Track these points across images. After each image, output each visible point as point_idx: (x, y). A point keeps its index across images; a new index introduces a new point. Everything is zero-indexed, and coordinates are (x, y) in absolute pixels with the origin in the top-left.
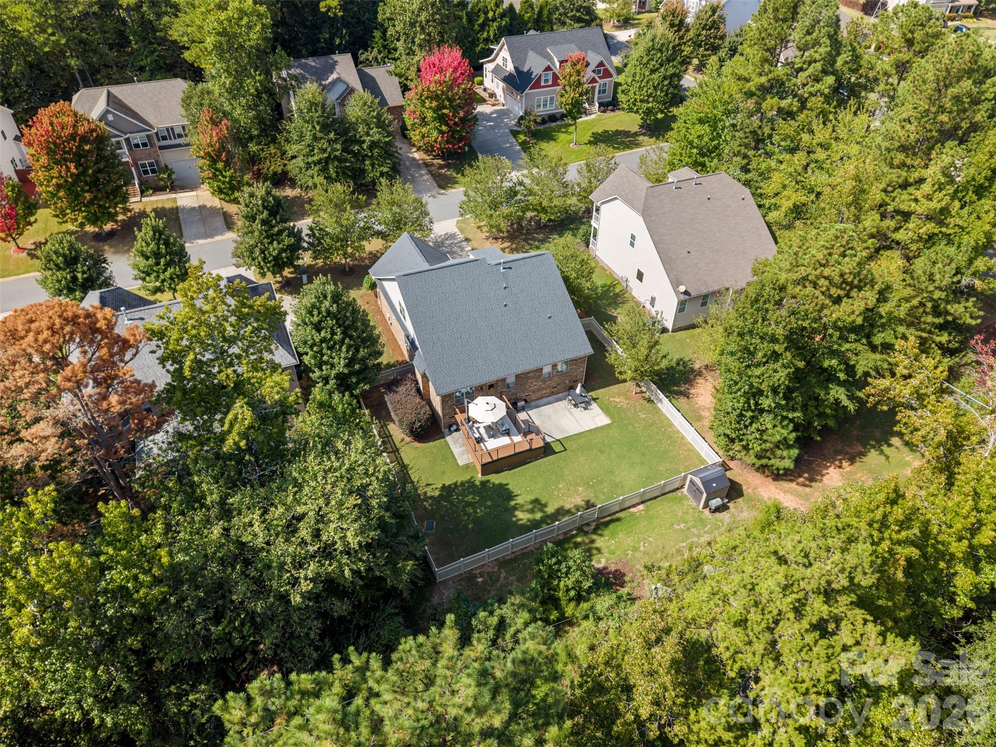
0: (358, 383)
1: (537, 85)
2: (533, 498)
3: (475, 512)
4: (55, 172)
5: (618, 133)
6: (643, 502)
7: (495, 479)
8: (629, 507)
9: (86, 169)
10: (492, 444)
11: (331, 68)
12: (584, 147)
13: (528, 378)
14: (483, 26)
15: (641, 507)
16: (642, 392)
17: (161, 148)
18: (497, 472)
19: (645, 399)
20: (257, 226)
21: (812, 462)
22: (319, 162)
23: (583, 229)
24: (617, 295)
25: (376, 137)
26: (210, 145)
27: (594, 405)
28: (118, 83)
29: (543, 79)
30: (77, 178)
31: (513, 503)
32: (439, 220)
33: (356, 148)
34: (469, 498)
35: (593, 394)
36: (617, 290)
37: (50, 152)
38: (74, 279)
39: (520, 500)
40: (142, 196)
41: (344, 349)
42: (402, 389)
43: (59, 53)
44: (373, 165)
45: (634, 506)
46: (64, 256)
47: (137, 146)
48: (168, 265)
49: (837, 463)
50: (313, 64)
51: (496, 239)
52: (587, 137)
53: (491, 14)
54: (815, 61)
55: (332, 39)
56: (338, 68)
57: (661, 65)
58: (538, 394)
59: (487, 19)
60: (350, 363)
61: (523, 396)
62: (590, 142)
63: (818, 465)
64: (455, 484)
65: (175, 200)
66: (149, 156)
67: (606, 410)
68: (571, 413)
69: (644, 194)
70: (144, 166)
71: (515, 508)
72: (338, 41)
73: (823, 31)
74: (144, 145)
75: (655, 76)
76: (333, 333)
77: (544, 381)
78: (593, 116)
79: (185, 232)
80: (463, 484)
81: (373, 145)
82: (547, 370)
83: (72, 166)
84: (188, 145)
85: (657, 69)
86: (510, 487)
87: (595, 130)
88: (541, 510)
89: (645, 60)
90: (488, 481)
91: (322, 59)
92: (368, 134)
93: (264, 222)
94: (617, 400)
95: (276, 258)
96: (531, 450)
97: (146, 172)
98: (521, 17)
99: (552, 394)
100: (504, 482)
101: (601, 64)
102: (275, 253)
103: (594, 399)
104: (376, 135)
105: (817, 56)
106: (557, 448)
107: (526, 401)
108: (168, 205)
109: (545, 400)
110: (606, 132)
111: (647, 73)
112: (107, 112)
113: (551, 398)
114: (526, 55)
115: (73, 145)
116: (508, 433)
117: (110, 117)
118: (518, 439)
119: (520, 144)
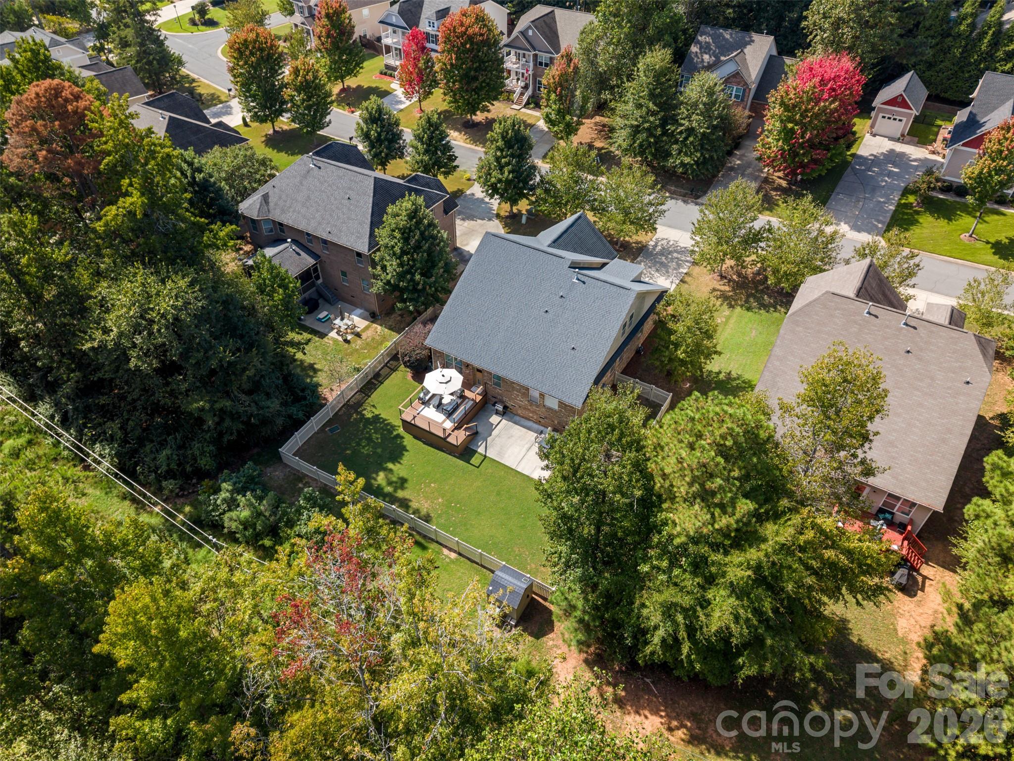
1: (976, 143)
2: (406, 476)
3: (364, 447)
6: (460, 554)
7: (409, 440)
8: (446, 547)
11: (742, 45)
12: (979, 245)
13: (513, 388)
15: (453, 555)
18: (416, 437)
21: (649, 691)
22: (632, 126)
25: (694, 124)
31: (390, 465)
33: (671, 127)
34: (376, 436)
39: (396, 468)
40: (525, 107)
45: (450, 550)
47: (541, 64)
49: (675, 723)
50: (728, 36)
51: (722, 277)
56: (748, 48)
58: (526, 415)
61: (509, 404)
63: (650, 701)
64: (384, 420)
70: (540, 83)
71: (385, 469)
77: (531, 403)
80: (387, 424)
81: (690, 131)
82: (534, 394)
86: (406, 454)
88: (396, 489)
90: (402, 438)
91: (742, 34)
96: (445, 440)
100: (408, 447)
106: (475, 460)
107: (505, 407)
108: (530, 121)
109: (530, 424)
112: (529, 27)
115: (459, 42)
116: (449, 415)
117: (530, 33)
118: (449, 425)
119: (899, 206)
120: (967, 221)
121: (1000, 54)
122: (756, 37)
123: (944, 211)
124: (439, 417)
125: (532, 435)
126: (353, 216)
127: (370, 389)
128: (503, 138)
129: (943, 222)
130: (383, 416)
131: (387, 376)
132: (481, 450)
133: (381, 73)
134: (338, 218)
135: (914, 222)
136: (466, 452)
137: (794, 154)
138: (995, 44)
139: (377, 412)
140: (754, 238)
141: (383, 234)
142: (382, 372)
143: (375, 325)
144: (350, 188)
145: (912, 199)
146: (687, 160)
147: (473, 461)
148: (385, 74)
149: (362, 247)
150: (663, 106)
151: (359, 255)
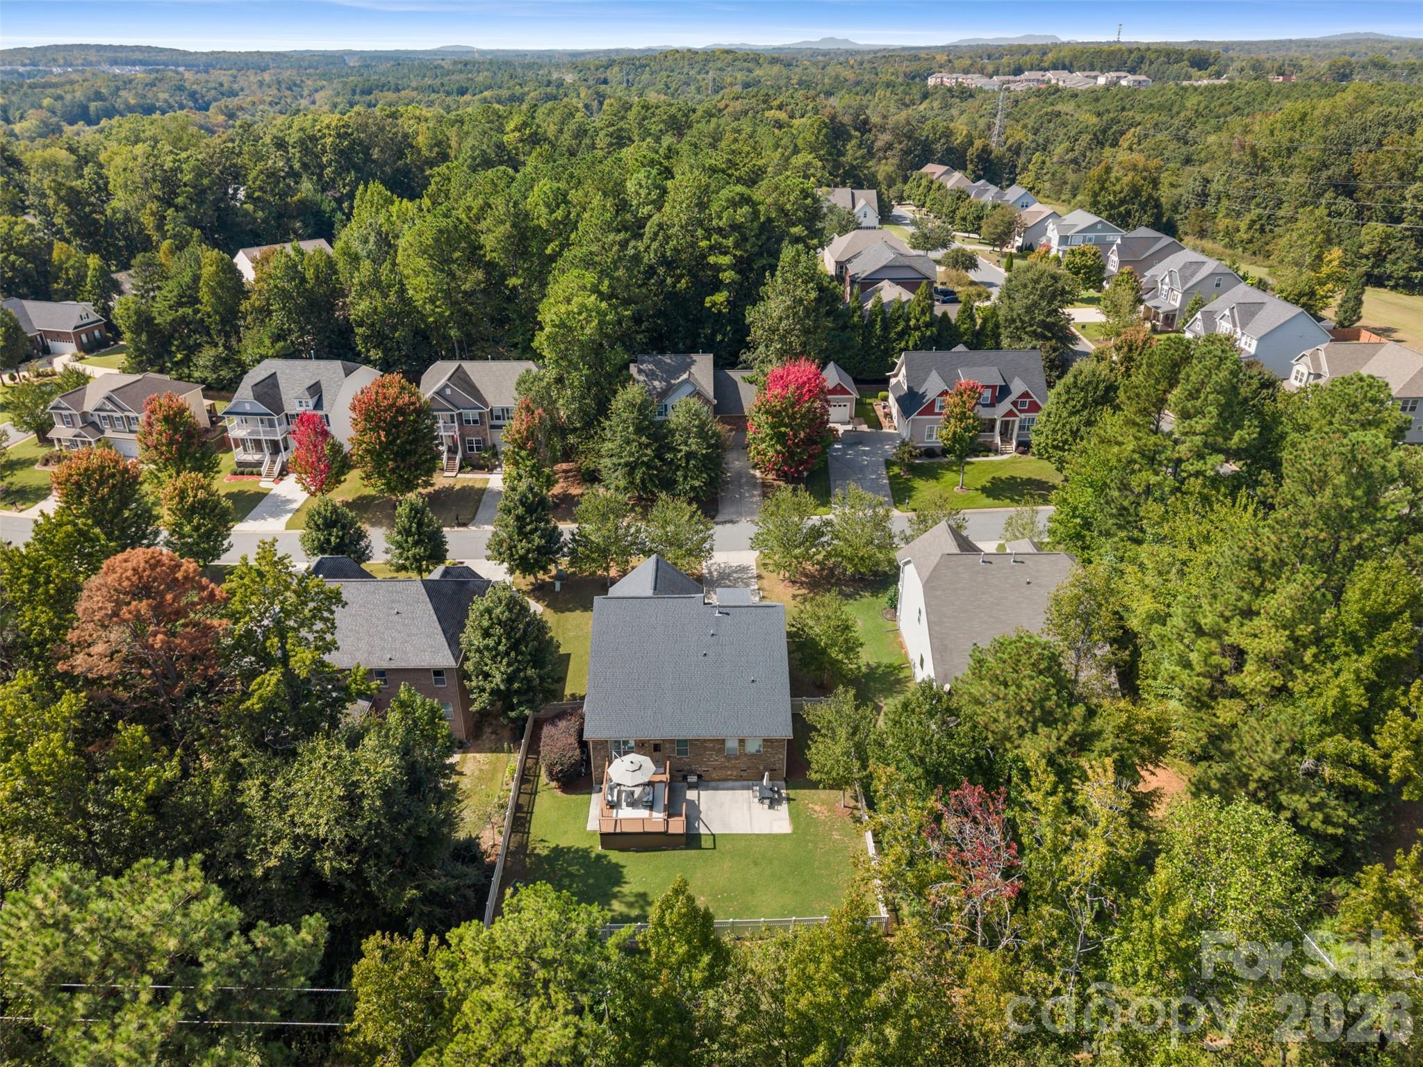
0: (520, 704)
1: (929, 410)
2: (641, 890)
4: (366, 438)
5: (1030, 482)
7: (615, 856)
9: (395, 440)
10: (626, 812)
11: (686, 367)
12: (972, 493)
13: (706, 749)
14: (901, 335)
16: (856, 808)
17: (492, 427)
18: (621, 849)
19: (853, 817)
20: (511, 520)
22: (627, 464)
23: (891, 592)
24: (898, 681)
25: (694, 447)
26: (518, 432)
27: (784, 808)
28: (472, 358)
29: (938, 404)
30: (385, 447)
31: (616, 889)
32: (721, 550)
33: (669, 456)
34: (573, 869)
35: (792, 793)
36: (902, 675)
37: (368, 418)
38: (328, 541)
39: (626, 889)
40: (459, 472)
41: (505, 661)
42: (562, 724)
43: (441, 324)
44: (685, 478)
46: (325, 518)
47: (468, 422)
48: (416, 544)
50: (669, 361)
51: (794, 582)
52: (984, 481)
53: (912, 323)
54: (1195, 434)
55: (714, 334)
56: (694, 369)
57: (1084, 407)
58: (722, 774)
59: (908, 326)
60: (509, 680)
61: (700, 770)
62: (984, 490)
64: (569, 849)
65: (487, 481)
66: (478, 434)
67: (794, 817)
68: (750, 808)
69: (936, 561)
70: (470, 442)
71: (615, 896)
72: (719, 338)
73: (1211, 397)
74: (475, 422)
75: (1075, 419)
76: (499, 643)
77: (728, 758)
78: (1005, 457)
79: (479, 516)
80: (577, 850)
81: (690, 455)
82: (732, 744)
83: (382, 434)
84: (500, 427)
85: (1078, 412)
86: (625, 871)
87: (996, 475)
88: (642, 908)
89: (1063, 398)
90: (605, 857)
91: (680, 357)
92: (686, 443)
93: (518, 518)
94: (817, 808)
95: (521, 558)
96: (665, 834)
97: (471, 449)
98: (957, 327)
99: (740, 778)
100: (622, 863)
101: (1026, 395)
102: (521, 552)
103: (789, 800)
104: (694, 444)
105: (1199, 428)
106: (706, 843)
107: (700, 777)
108: (478, 485)
109: (730, 784)
110: (1013, 478)
111: (1065, 414)
112: (446, 386)
113: (737, 784)
114: (928, 374)
115: (388, 416)
116: (651, 806)
117: (448, 391)
118: (659, 816)
119: (890, 478)
120: (949, 476)
121: (892, 335)
122: (695, 357)
123: (930, 473)
124: (643, 813)
125: (747, 794)
126: (414, 631)
127: (523, 825)
128: (523, 504)
129: (932, 483)
130: (563, 844)
131: (532, 803)
132: (703, 830)
133: (235, 474)
134: (394, 639)
135: (912, 489)
136: (691, 840)
137: (792, 454)
138: (886, 327)
139: (552, 845)
140: (816, 533)
141: (471, 636)
142: (524, 800)
143: (470, 755)
144: (393, 601)
145: (896, 470)
146: (697, 483)
147: (704, 845)
148: (242, 473)
149: (445, 659)
150: (655, 437)
151: (438, 673)
